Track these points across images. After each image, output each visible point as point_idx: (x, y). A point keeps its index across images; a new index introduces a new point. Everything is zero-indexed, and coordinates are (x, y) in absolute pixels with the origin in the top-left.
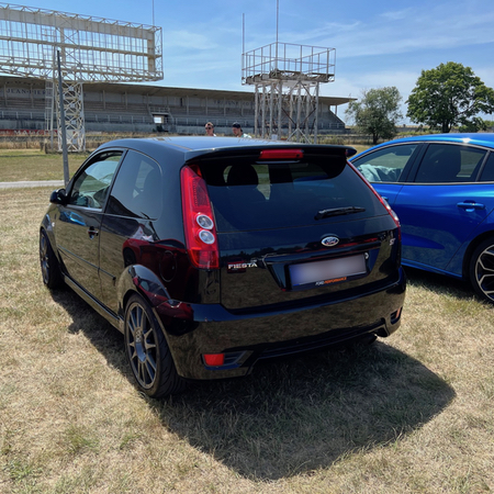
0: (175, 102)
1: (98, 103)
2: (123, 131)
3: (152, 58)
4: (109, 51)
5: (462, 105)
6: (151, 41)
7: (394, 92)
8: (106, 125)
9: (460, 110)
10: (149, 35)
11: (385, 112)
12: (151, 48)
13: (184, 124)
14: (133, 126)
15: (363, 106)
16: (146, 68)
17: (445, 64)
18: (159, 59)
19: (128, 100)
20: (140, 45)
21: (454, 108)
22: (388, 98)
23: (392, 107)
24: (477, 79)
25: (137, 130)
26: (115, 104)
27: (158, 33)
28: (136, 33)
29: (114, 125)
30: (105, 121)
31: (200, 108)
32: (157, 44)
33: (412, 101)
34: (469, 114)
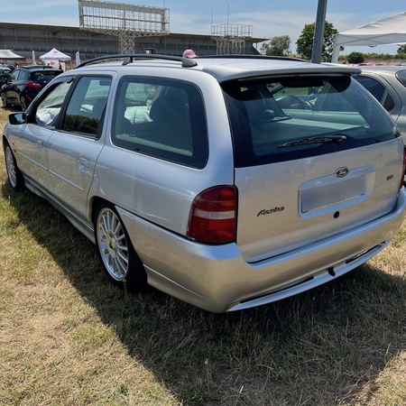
3: (163, 24)
5: (328, 45)
6: (163, 15)
7: (287, 38)
10: (162, 12)
11: (282, 50)
12: (163, 19)
15: (270, 46)
16: (160, 29)
18: (167, 24)
20: (159, 17)
21: (323, 47)
22: (285, 42)
23: (286, 46)
24: (336, 30)
28: (155, 11)
32: (167, 16)
33: (299, 42)
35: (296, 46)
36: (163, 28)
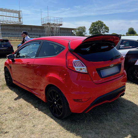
0: (30, 29)
1: (7, 29)
2: (15, 37)
3: (20, 18)
4: (8, 16)
6: (19, 14)
7: (84, 28)
8: (10, 35)
9: (101, 32)
10: (19, 12)
11: (83, 33)
12: (19, 16)
13: (32, 35)
14: (17, 35)
15: (77, 31)
16: (18, 21)
17: (97, 21)
18: (21, 19)
19: (16, 28)
20: (16, 15)
21: (100, 31)
22: (83, 29)
23: (84, 31)
24: (105, 24)
25: (18, 36)
26: (12, 29)
27: (21, 12)
28: (15, 12)
29: (12, 35)
30: (9, 34)
31: (37, 31)
32: (21, 15)
33: (90, 29)
34: (103, 33)
35: (89, 31)
36: (20, 21)
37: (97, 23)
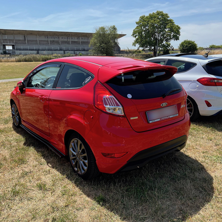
37: (152, 17)
